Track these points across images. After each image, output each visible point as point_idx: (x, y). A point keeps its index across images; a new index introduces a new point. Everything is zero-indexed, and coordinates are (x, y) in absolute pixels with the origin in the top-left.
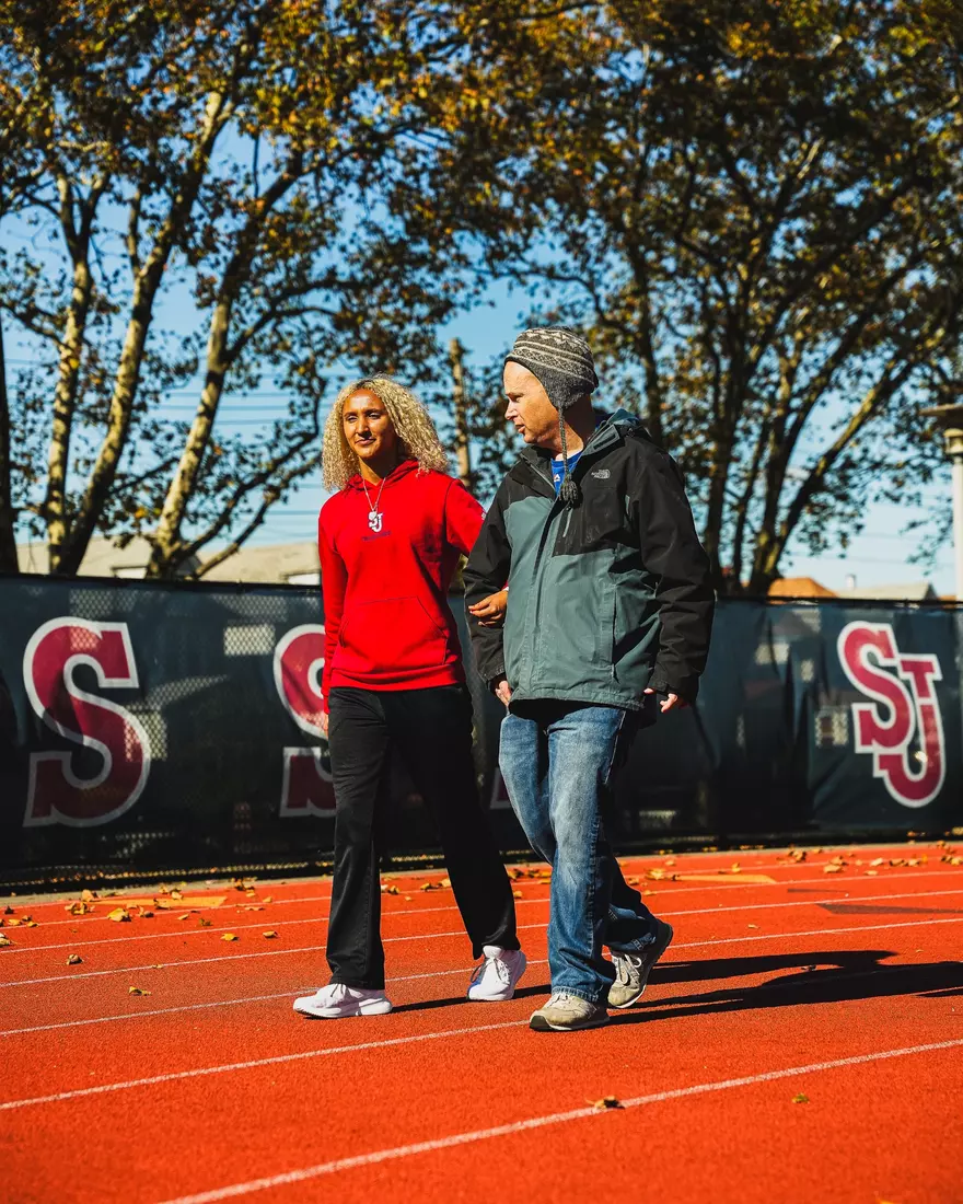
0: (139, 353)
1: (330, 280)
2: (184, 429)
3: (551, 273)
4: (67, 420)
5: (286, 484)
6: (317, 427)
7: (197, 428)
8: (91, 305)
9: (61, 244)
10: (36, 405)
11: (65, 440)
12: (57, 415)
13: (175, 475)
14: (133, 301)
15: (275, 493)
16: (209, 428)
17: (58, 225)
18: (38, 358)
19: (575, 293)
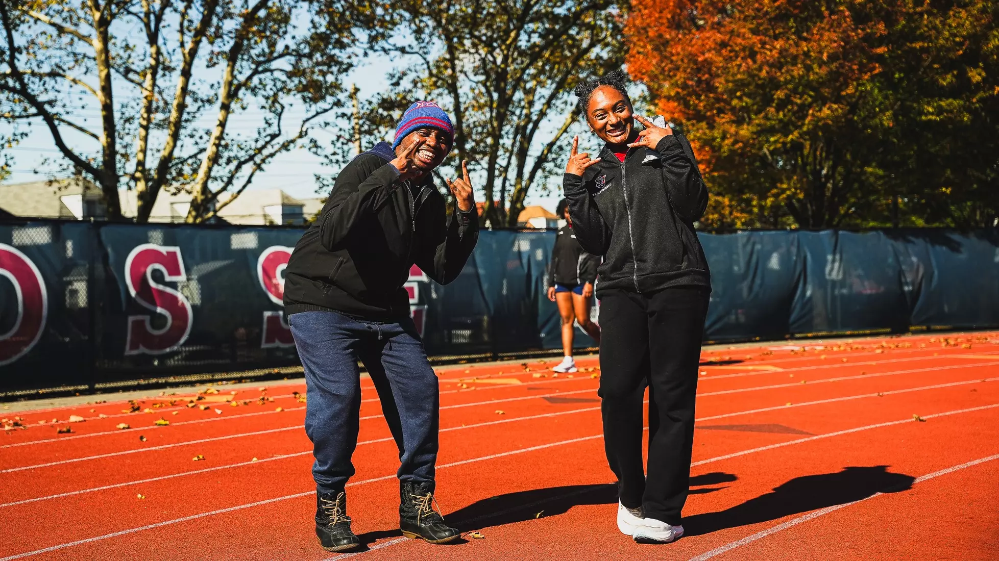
0: (185, 91)
1: (287, 52)
2: (208, 133)
3: (403, 50)
4: (146, 128)
5: (263, 161)
6: (280, 130)
7: (216, 132)
8: (159, 66)
9: (144, 36)
10: (129, 120)
11: (145, 139)
12: (142, 126)
13: (204, 157)
14: (181, 65)
15: (259, 167)
16: (222, 132)
17: (142, 25)
18: (131, 95)
19: (417, 59)
